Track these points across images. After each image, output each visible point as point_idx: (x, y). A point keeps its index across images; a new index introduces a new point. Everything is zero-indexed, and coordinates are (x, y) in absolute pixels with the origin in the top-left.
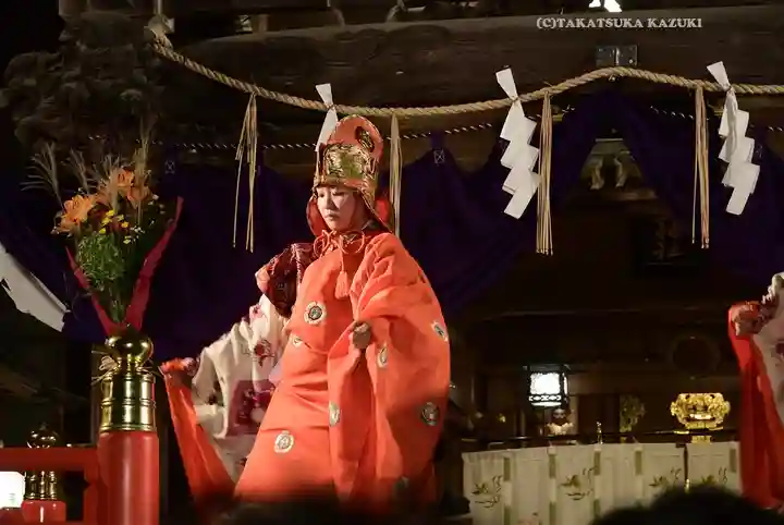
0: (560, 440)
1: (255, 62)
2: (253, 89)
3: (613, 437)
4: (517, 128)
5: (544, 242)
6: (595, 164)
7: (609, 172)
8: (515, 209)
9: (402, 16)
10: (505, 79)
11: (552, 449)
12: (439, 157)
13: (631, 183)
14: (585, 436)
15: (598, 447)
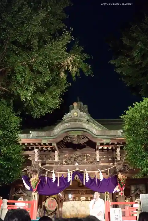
0: (71, 201)
1: (47, 168)
2: (47, 170)
3: (76, 201)
4: (69, 174)
5: (71, 184)
6: (75, 177)
7: (76, 178)
8: (69, 181)
9: (60, 164)
10: (68, 170)
11: (70, 202)
12: (62, 176)
13: (78, 179)
14: (74, 201)
15: (74, 202)
